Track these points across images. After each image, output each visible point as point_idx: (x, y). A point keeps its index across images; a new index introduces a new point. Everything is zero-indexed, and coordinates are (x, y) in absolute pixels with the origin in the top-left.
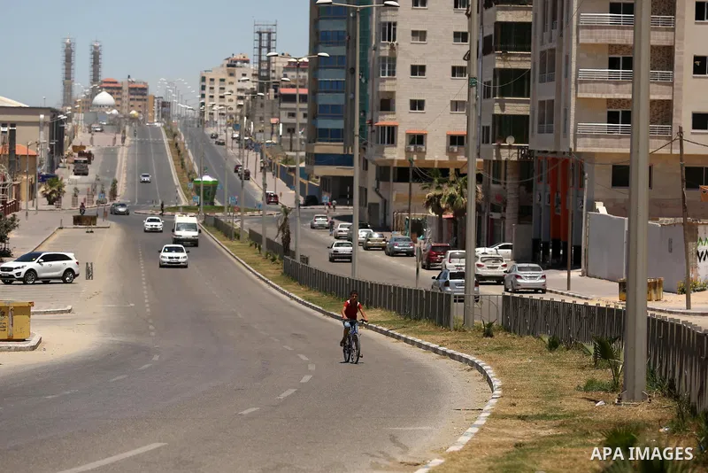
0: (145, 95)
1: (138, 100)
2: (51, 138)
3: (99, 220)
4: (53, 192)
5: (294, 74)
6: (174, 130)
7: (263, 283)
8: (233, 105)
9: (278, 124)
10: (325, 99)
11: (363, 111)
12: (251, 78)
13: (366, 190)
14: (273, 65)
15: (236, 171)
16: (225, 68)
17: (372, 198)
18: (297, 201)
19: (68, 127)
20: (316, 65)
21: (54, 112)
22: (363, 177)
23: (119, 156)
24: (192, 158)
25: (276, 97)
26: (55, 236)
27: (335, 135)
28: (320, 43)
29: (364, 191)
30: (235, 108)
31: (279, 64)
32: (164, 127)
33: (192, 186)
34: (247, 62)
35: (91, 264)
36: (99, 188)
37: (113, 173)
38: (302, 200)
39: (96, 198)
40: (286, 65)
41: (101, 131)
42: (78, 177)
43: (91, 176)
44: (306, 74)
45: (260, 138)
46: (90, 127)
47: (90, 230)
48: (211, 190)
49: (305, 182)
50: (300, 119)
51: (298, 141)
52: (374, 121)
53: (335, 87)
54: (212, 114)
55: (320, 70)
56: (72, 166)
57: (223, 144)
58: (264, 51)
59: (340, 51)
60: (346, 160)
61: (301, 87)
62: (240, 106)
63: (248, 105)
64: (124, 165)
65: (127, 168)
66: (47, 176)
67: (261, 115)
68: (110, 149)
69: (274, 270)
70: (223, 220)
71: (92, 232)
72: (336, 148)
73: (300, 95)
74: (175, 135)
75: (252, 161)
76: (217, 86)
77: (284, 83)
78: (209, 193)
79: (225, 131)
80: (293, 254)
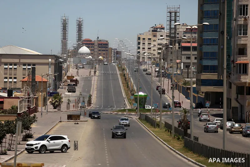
0: (107, 47)
1: (103, 50)
2: (55, 72)
3: (81, 117)
4: (57, 101)
5: (189, 35)
6: (123, 67)
7: (172, 152)
8: (156, 53)
9: (180, 63)
10: (207, 49)
11: (229, 56)
12: (166, 38)
13: (231, 99)
14: (178, 30)
15: (157, 89)
16: (151, 32)
17: (234, 104)
18: (191, 106)
19: (65, 66)
20: (202, 29)
21: (56, 57)
22: (229, 92)
23: (93, 81)
24: (133, 82)
25: (179, 48)
26: (57, 127)
27: (213, 69)
28: (204, 18)
29: (229, 100)
30: (156, 54)
31: (181, 29)
32: (118, 65)
33: (133, 97)
34: (163, 29)
35: (77, 142)
36: (81, 99)
37: (89, 91)
38: (194, 105)
39: (80, 105)
40: (185, 30)
41: (83, 68)
42: (70, 93)
43: (77, 93)
44: (196, 35)
45: (170, 71)
46: (77, 66)
47: (76, 122)
48: (143, 100)
49: (196, 95)
50: (193, 60)
51: (192, 73)
52: (235, 61)
53: (213, 42)
54: (144, 58)
55: (204, 33)
56: (67, 88)
57: (150, 74)
58: (173, 22)
59: (216, 21)
60: (219, 83)
61: (193, 42)
62: (159, 53)
63: (164, 53)
64: (95, 86)
65: (97, 88)
66: (53, 93)
67: (171, 58)
68: (88, 77)
69: (179, 144)
70: (150, 116)
71: (78, 124)
72: (213, 76)
73: (193, 47)
74: (124, 70)
75: (166, 84)
76: (146, 43)
77: (183, 40)
78: (142, 102)
79: (151, 67)
80: (189, 136)
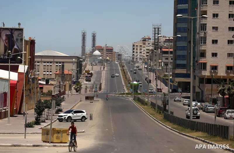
0: (112, 51)
1: (109, 53)
2: (77, 68)
3: (95, 98)
4: (78, 87)
5: (168, 43)
6: (123, 65)
7: (156, 121)
8: (145, 55)
9: (161, 62)
10: (179, 53)
11: (194, 58)
12: (152, 45)
13: (195, 87)
14: (160, 40)
15: (146, 80)
16: (142, 41)
17: (197, 90)
18: (169, 91)
19: (84, 63)
20: (176, 40)
21: (78, 58)
22: (194, 82)
23: (102, 74)
24: (129, 75)
25: (161, 52)
26: (78, 104)
27: (183, 66)
28: (178, 32)
29: (194, 87)
30: (145, 56)
31: (162, 40)
32: (119, 63)
33: (129, 85)
34: (150, 39)
35: (92, 114)
36: (95, 86)
37: (100, 81)
38: (171, 91)
39: (94, 90)
40: (164, 40)
41: (96, 65)
42: (87, 82)
43: (92, 82)
44: (172, 44)
45: (155, 67)
46: (92, 64)
47: (91, 102)
48: (137, 87)
49: (172, 84)
50: (170, 60)
51: (169, 68)
52: (198, 61)
53: (183, 48)
54: (137, 58)
55: (177, 42)
56: (85, 78)
57: (141, 70)
58: (156, 35)
59: (185, 35)
60: (187, 76)
61: (170, 48)
62: (147, 56)
63: (150, 55)
64: (104, 78)
65: (105, 79)
66: (76, 82)
67: (155, 59)
68: (100, 71)
69: (161, 117)
70: (141, 98)
71: (92, 102)
72: (183, 71)
73: (170, 51)
74: (123, 66)
75: (152, 76)
76: (139, 48)
77: (164, 47)
78: (136, 88)
79: (142, 65)
80: (167, 111)
